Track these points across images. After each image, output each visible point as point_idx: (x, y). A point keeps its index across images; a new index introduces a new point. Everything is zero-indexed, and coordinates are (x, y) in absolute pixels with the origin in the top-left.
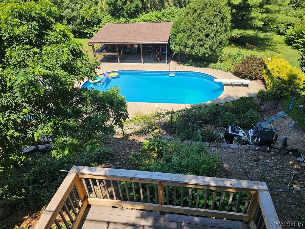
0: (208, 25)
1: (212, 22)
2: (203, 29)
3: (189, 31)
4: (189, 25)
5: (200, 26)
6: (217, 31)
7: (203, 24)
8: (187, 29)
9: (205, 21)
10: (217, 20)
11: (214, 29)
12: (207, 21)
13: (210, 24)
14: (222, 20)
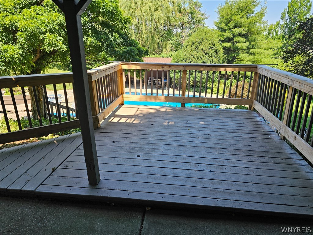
0: (204, 54)
1: (208, 52)
2: (200, 58)
3: (188, 60)
4: (188, 55)
5: (197, 55)
6: (212, 60)
7: (200, 53)
8: (186, 58)
9: (202, 51)
10: (212, 52)
11: (209, 59)
12: (204, 52)
13: (207, 54)
14: (216, 52)
